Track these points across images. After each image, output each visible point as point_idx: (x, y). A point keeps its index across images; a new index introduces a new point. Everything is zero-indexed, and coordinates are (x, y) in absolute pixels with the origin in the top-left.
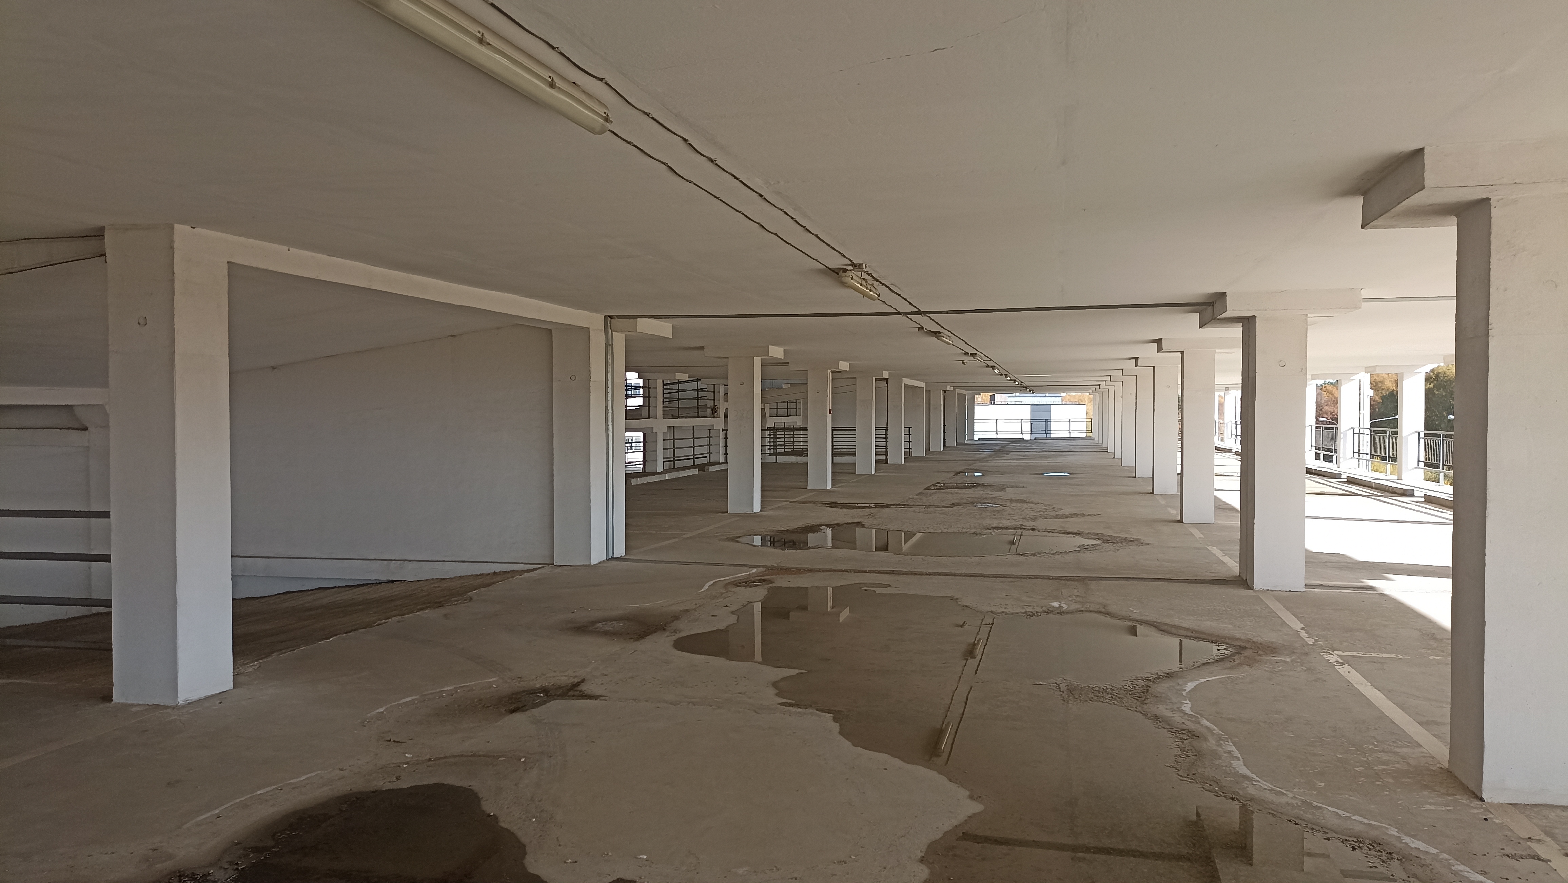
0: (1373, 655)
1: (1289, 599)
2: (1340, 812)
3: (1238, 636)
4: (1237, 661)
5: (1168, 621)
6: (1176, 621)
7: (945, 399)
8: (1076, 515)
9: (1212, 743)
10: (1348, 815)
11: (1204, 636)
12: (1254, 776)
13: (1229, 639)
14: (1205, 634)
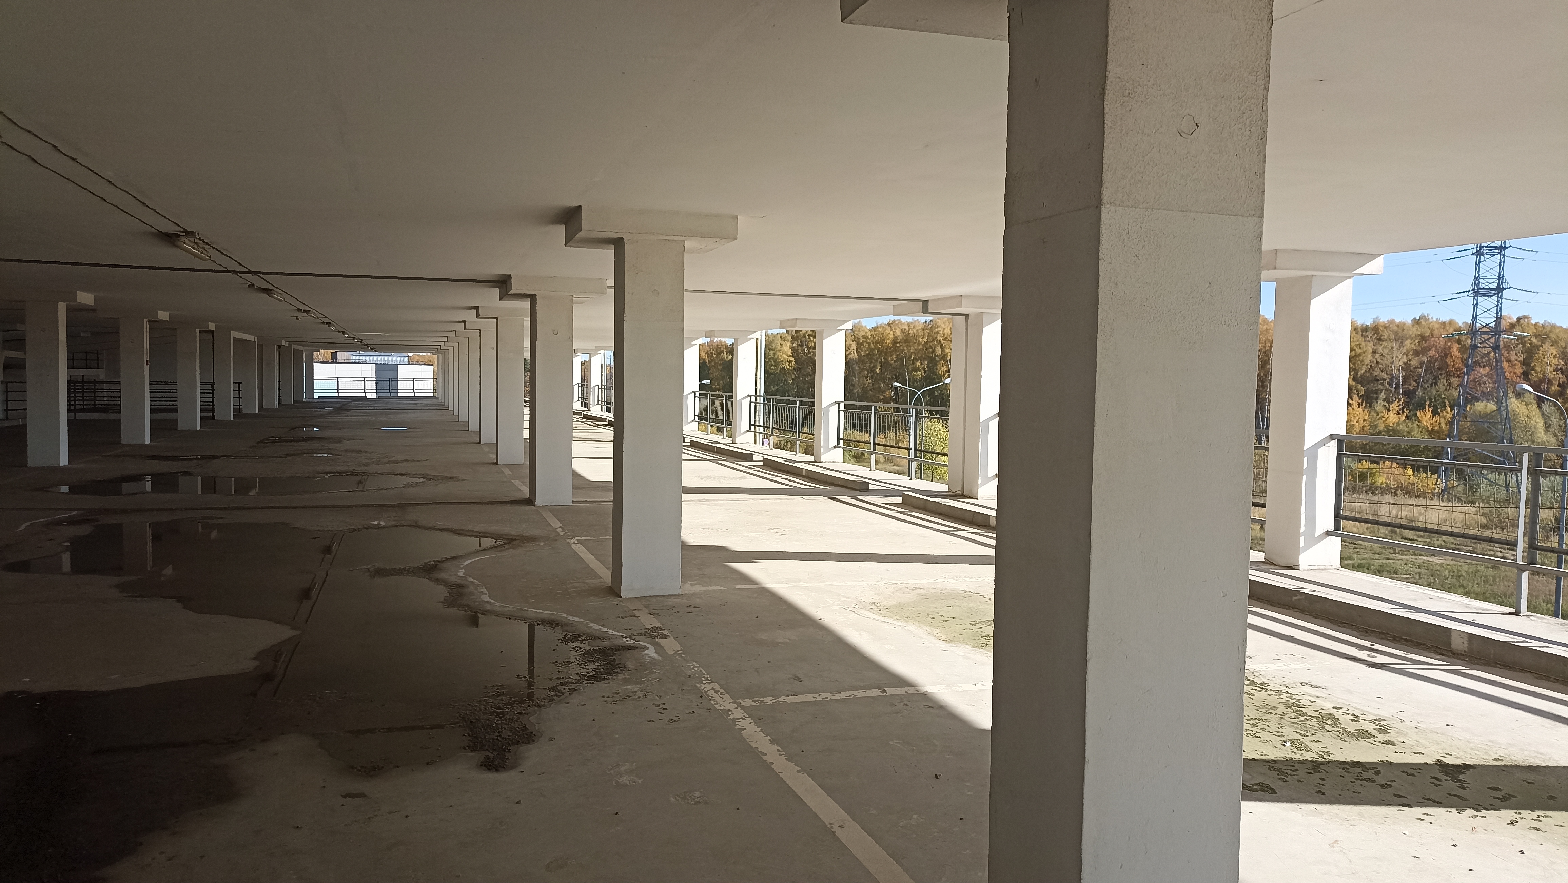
0: (600, 538)
1: (557, 510)
2: (538, 611)
3: (513, 533)
4: (506, 547)
5: (464, 528)
6: (470, 528)
7: (279, 355)
8: (407, 461)
9: (472, 588)
10: (541, 611)
11: (488, 535)
12: (493, 601)
13: (505, 535)
14: (489, 534)
